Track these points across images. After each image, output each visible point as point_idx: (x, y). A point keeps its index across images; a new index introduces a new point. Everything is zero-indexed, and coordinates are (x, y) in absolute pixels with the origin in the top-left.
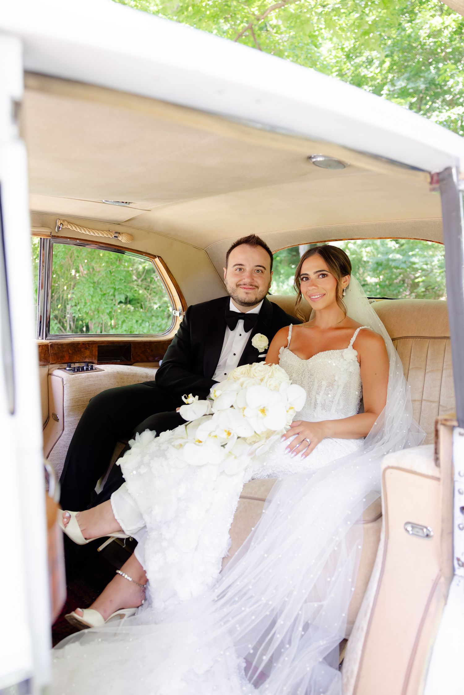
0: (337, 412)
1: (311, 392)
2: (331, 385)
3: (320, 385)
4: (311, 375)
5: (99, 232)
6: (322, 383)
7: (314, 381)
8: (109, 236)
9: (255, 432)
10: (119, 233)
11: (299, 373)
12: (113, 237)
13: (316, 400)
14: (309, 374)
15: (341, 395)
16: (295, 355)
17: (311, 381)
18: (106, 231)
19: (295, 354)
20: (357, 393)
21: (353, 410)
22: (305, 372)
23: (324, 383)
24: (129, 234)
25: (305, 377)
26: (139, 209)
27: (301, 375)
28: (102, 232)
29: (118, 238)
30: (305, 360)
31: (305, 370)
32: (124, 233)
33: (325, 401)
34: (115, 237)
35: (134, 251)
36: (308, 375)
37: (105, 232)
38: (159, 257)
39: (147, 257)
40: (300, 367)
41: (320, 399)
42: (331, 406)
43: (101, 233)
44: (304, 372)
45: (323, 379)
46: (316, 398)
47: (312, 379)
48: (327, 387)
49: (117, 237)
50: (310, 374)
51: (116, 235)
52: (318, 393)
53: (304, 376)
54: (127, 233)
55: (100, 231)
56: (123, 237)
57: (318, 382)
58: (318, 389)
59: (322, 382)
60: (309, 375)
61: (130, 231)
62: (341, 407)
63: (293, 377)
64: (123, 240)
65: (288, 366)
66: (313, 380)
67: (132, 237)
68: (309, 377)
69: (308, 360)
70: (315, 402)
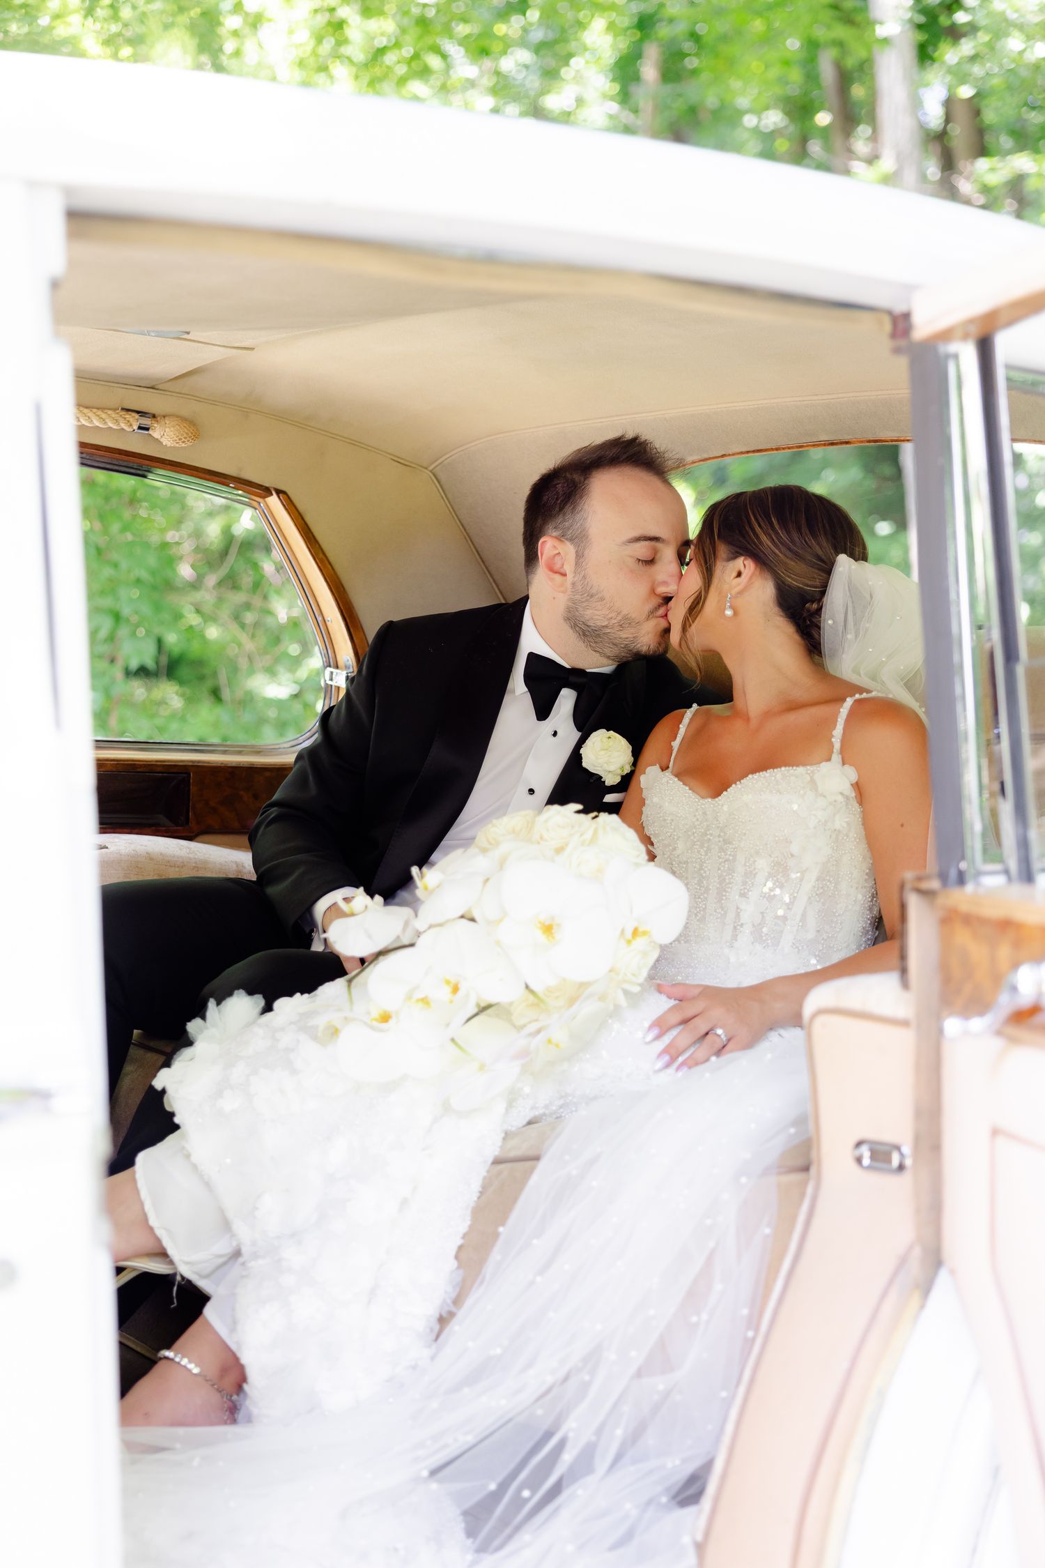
0: (797, 947)
1: (726, 892)
2: (781, 870)
3: (751, 872)
4: (727, 842)
5: (90, 414)
6: (756, 863)
7: (734, 860)
8: (123, 426)
9: (527, 987)
10: (154, 416)
11: (695, 837)
12: (135, 427)
13: (738, 915)
14: (721, 839)
15: (810, 898)
16: (684, 787)
17: (726, 860)
18: (115, 410)
19: (684, 784)
20: (860, 897)
21: (845, 945)
22: (711, 835)
23: (763, 864)
24: (183, 419)
25: (709, 849)
26: (219, 346)
27: (698, 843)
28: (99, 413)
29: (151, 432)
30: (710, 800)
31: (709, 830)
32: (169, 416)
33: (763, 917)
34: (140, 428)
35: (200, 474)
36: (719, 842)
37: (110, 412)
38: (279, 492)
39: (240, 492)
40: (697, 820)
41: (749, 910)
42: (782, 932)
43: (98, 416)
44: (707, 835)
45: (757, 853)
46: (738, 908)
47: (730, 855)
48: (770, 875)
49: (147, 429)
50: (724, 840)
51: (146, 422)
52: (743, 895)
53: (706, 845)
54: (177, 416)
55: (94, 410)
56: (167, 430)
57: (745, 865)
58: (745, 883)
59: (755, 861)
60: (720, 844)
61: (187, 408)
62: (811, 935)
63: (678, 852)
64: (166, 439)
65: (665, 820)
66: (731, 858)
67: (193, 427)
68: (721, 850)
69: (717, 799)
70: (735, 922)
